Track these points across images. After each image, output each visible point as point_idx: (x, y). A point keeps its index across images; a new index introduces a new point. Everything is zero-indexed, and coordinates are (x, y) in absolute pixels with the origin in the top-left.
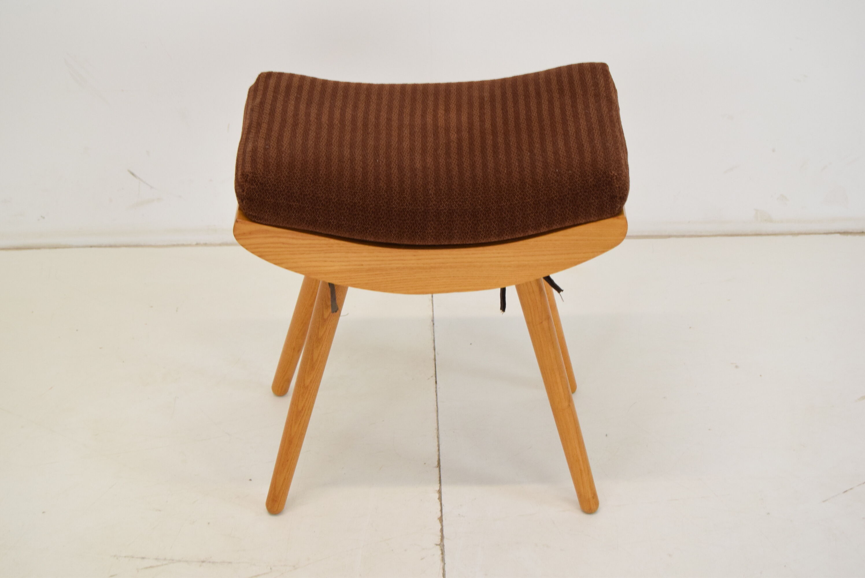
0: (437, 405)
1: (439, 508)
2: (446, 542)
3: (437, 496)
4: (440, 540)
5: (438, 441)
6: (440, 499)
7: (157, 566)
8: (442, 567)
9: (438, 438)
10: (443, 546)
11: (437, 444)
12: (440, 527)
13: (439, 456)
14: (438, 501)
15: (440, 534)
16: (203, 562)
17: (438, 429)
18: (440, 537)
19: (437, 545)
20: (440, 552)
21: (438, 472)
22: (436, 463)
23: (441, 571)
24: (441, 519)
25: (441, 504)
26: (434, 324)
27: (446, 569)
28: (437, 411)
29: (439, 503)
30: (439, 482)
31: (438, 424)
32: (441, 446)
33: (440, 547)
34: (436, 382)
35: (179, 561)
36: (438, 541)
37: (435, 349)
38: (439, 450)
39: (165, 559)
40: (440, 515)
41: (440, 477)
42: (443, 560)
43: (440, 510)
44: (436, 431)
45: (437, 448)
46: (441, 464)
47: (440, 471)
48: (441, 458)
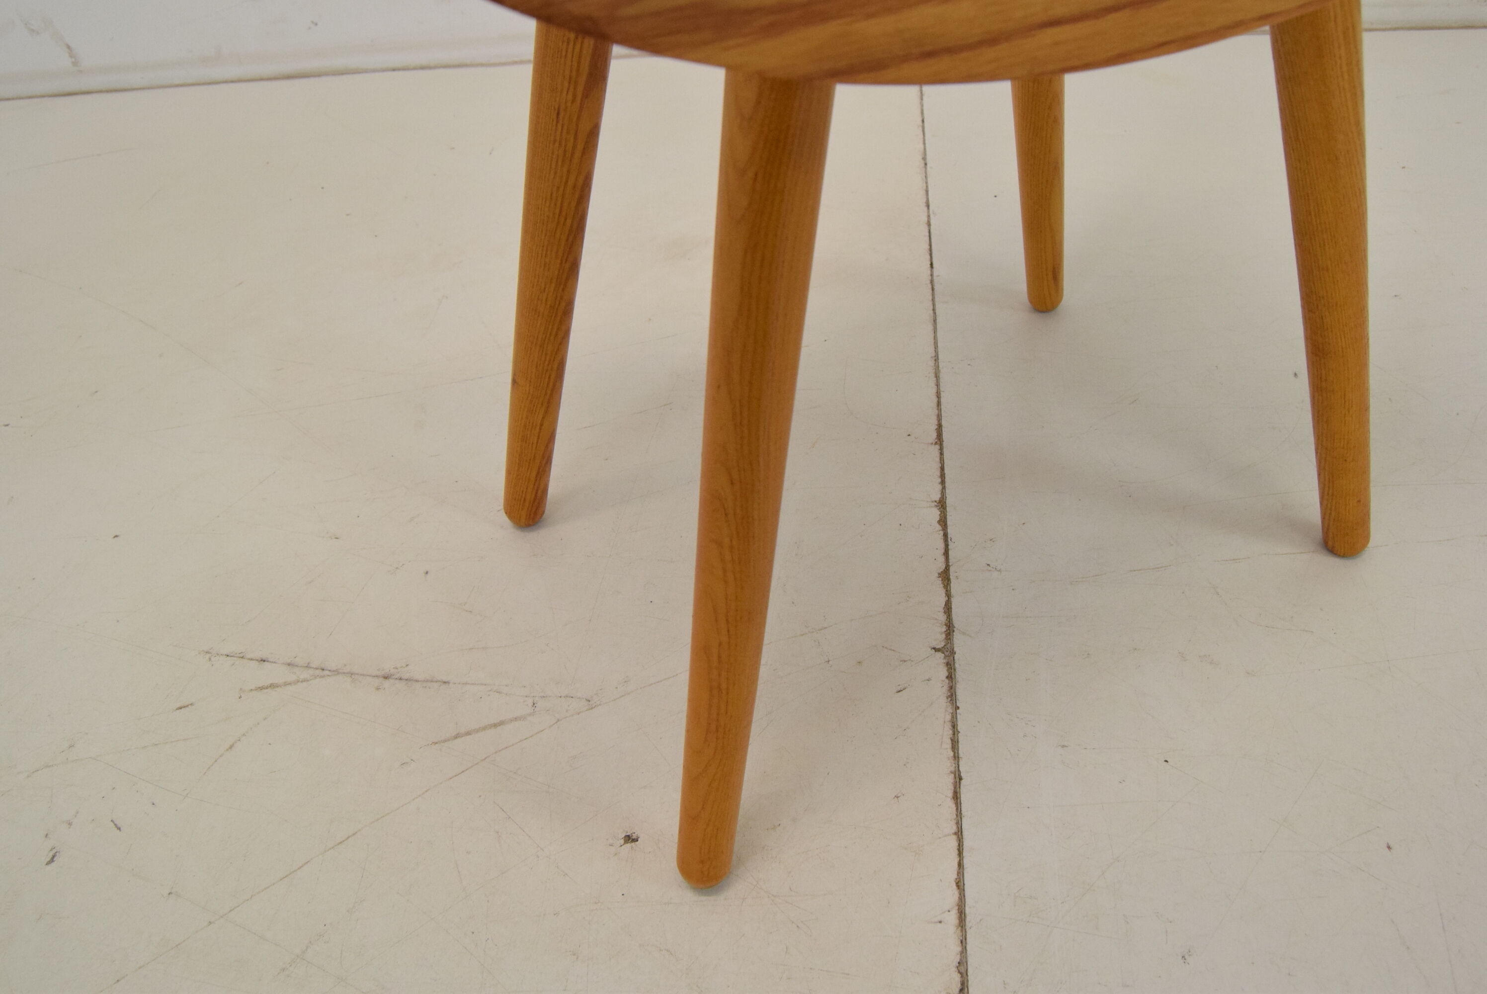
0: (934, 310)
1: (941, 545)
2: (958, 640)
3: (936, 513)
4: (944, 636)
5: (938, 385)
6: (943, 522)
7: (286, 684)
8: (949, 717)
9: (937, 376)
10: (953, 653)
11: (934, 390)
12: (943, 599)
13: (939, 417)
14: (938, 527)
15: (942, 618)
16: (386, 678)
17: (936, 359)
18: (944, 629)
19: (936, 650)
20: (943, 672)
21: (938, 454)
22: (934, 435)
23: (948, 732)
24: (945, 576)
25: (946, 535)
26: (926, 164)
27: (961, 726)
28: (935, 321)
29: (942, 533)
30: (940, 480)
31: (936, 347)
32: (942, 394)
33: (945, 657)
34: (932, 264)
35: (337, 672)
36: (939, 639)
37: (928, 206)
38: (939, 404)
39: (308, 667)
40: (943, 567)
41: (942, 469)
42: (952, 696)
43: (943, 551)
44: (932, 363)
45: (935, 400)
46: (945, 436)
47: (942, 454)
48: (944, 423)
